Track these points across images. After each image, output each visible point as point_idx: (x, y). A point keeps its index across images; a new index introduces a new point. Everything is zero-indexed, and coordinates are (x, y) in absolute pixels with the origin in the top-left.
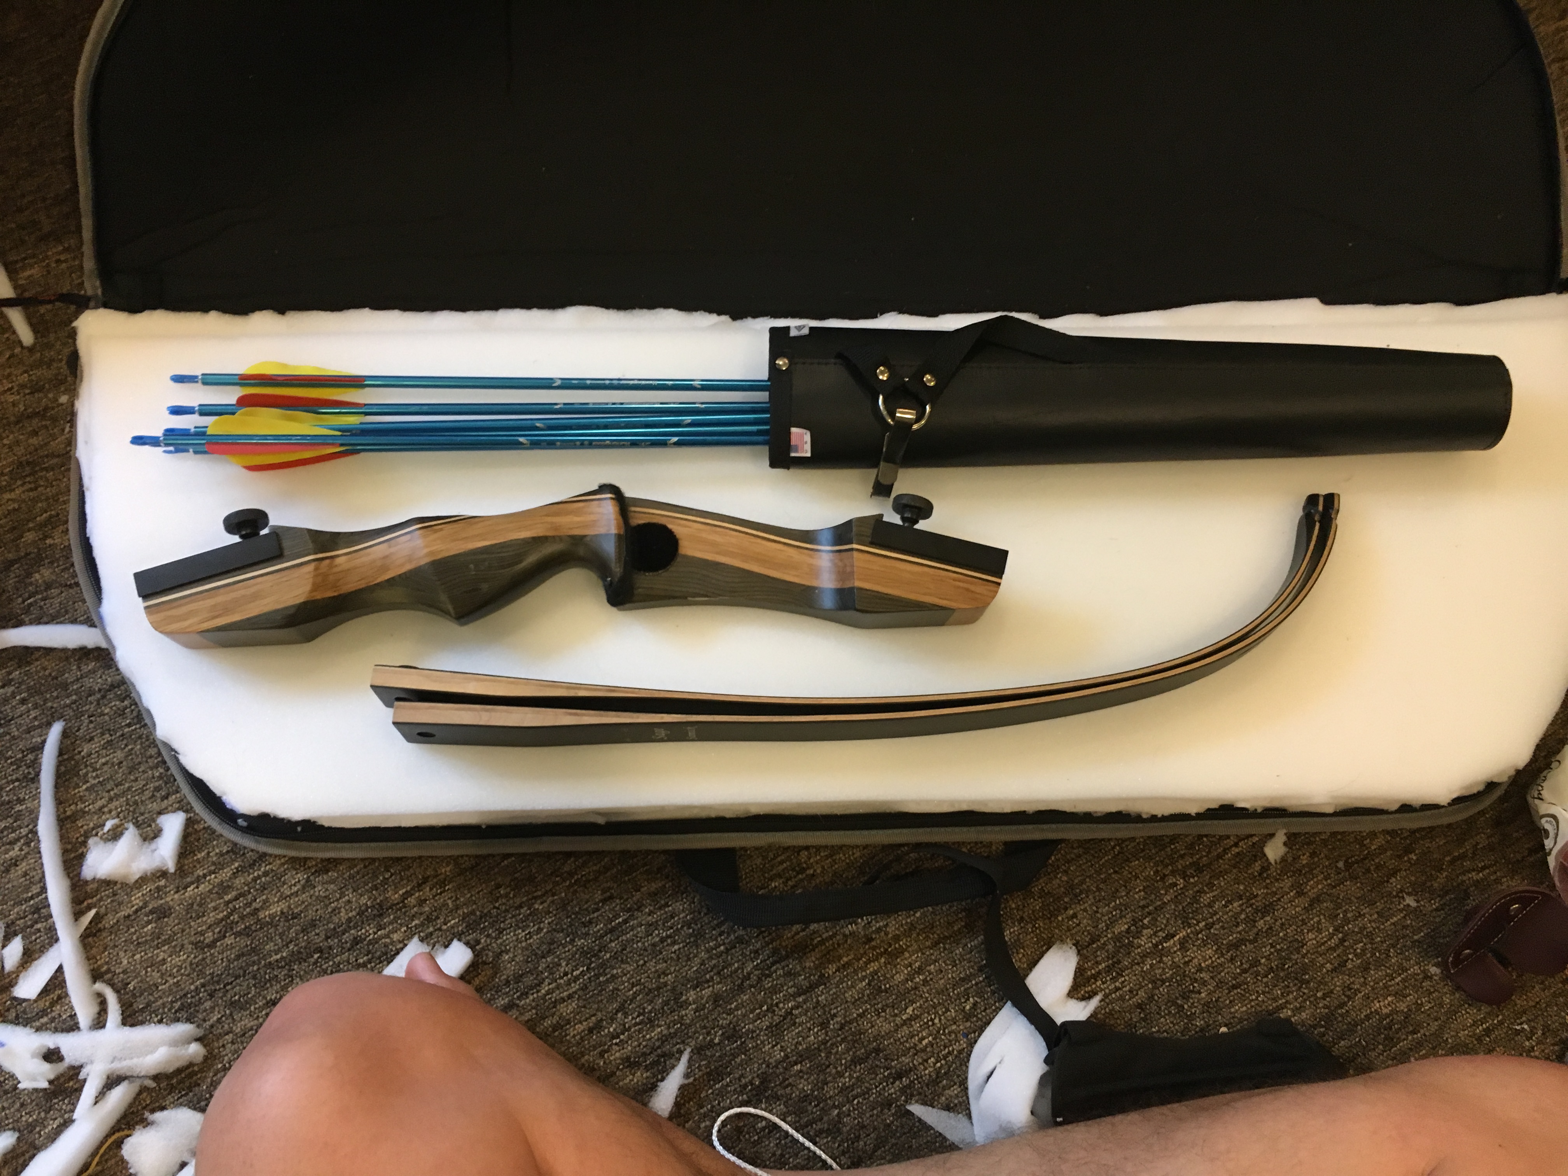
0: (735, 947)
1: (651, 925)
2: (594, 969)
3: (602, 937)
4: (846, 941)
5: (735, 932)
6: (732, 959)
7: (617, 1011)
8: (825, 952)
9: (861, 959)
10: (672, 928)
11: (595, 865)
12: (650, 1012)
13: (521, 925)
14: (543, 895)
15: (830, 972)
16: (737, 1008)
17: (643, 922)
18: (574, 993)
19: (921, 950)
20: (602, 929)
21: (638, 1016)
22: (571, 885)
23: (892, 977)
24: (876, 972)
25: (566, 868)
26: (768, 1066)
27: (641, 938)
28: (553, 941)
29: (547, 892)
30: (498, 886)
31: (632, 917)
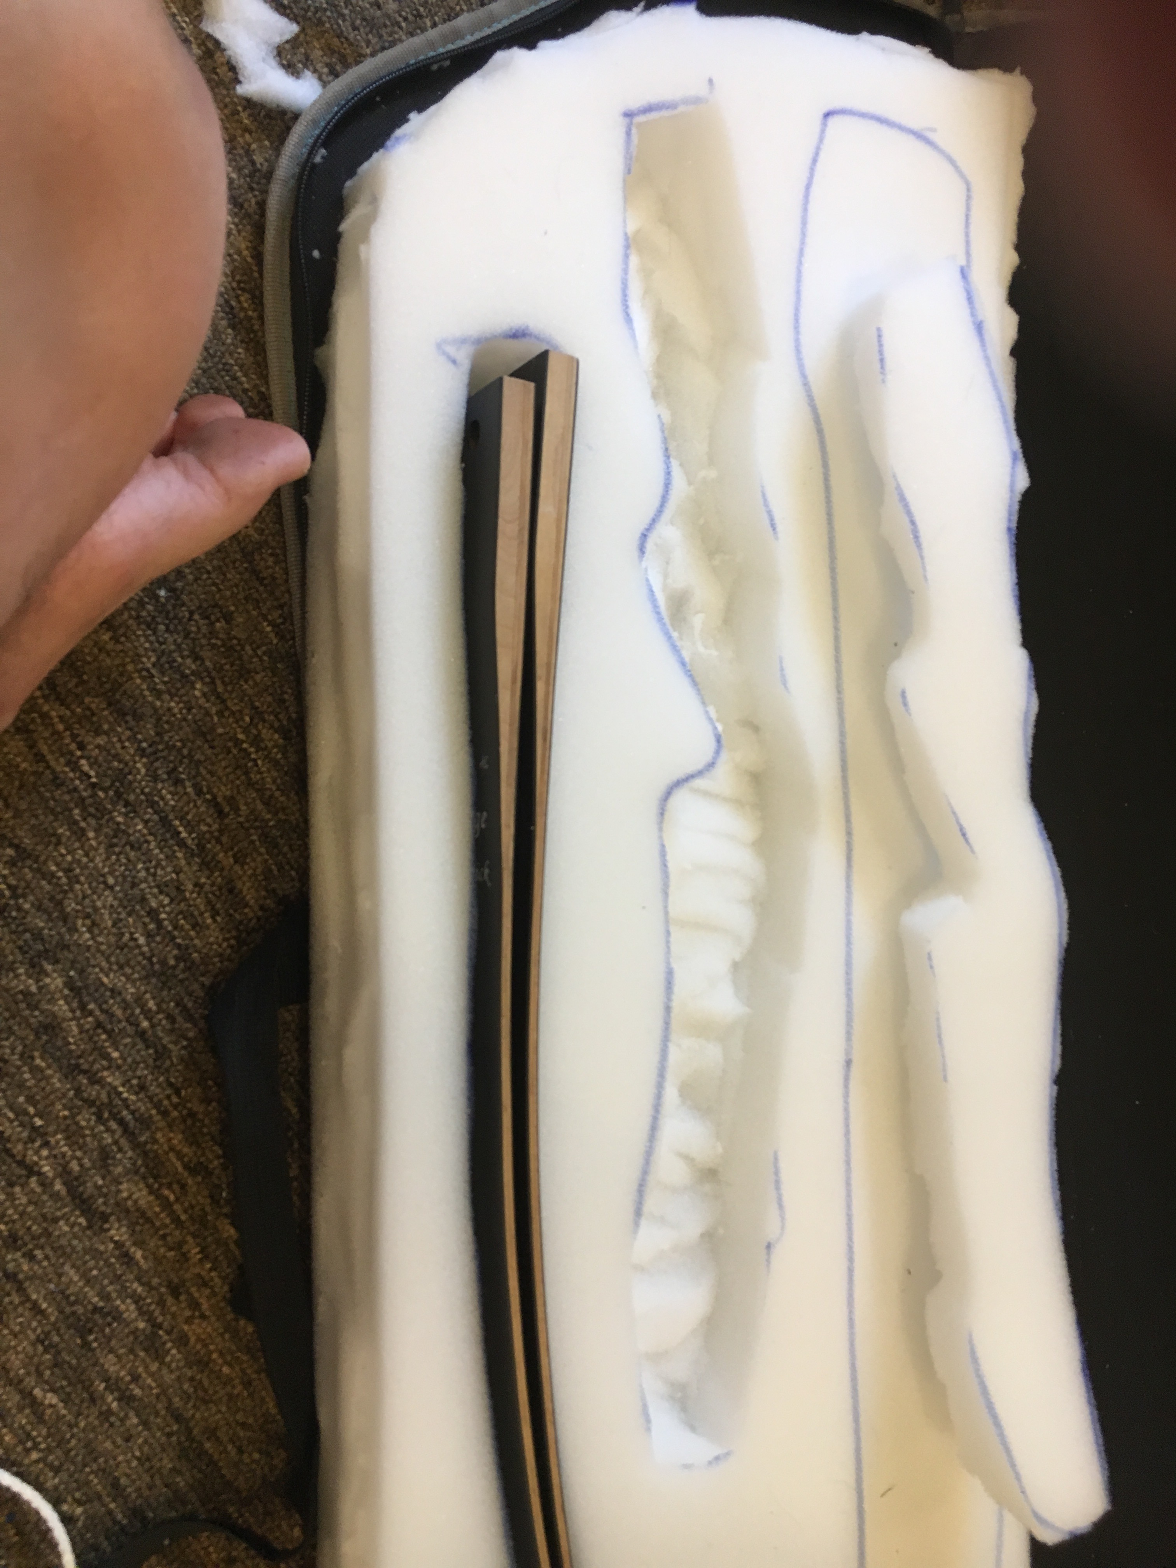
0: (148, 1047)
1: (178, 888)
2: (94, 795)
3: (152, 804)
4: (171, 1249)
5: (175, 1043)
6: (126, 1045)
7: (17, 847)
8: (149, 1214)
9: (142, 1284)
10: (175, 928)
11: (274, 782)
12: (19, 909)
13: (164, 659)
14: (218, 696)
15: (113, 1232)
16: (34, 1069)
17: (182, 876)
18: (47, 762)
19: (164, 1392)
20: (166, 804)
22: (237, 742)
23: (111, 1351)
24: (117, 1316)
25: (266, 733)
27: (154, 875)
28: (138, 717)
29: (223, 701)
30: (228, 618)
31: (190, 855)
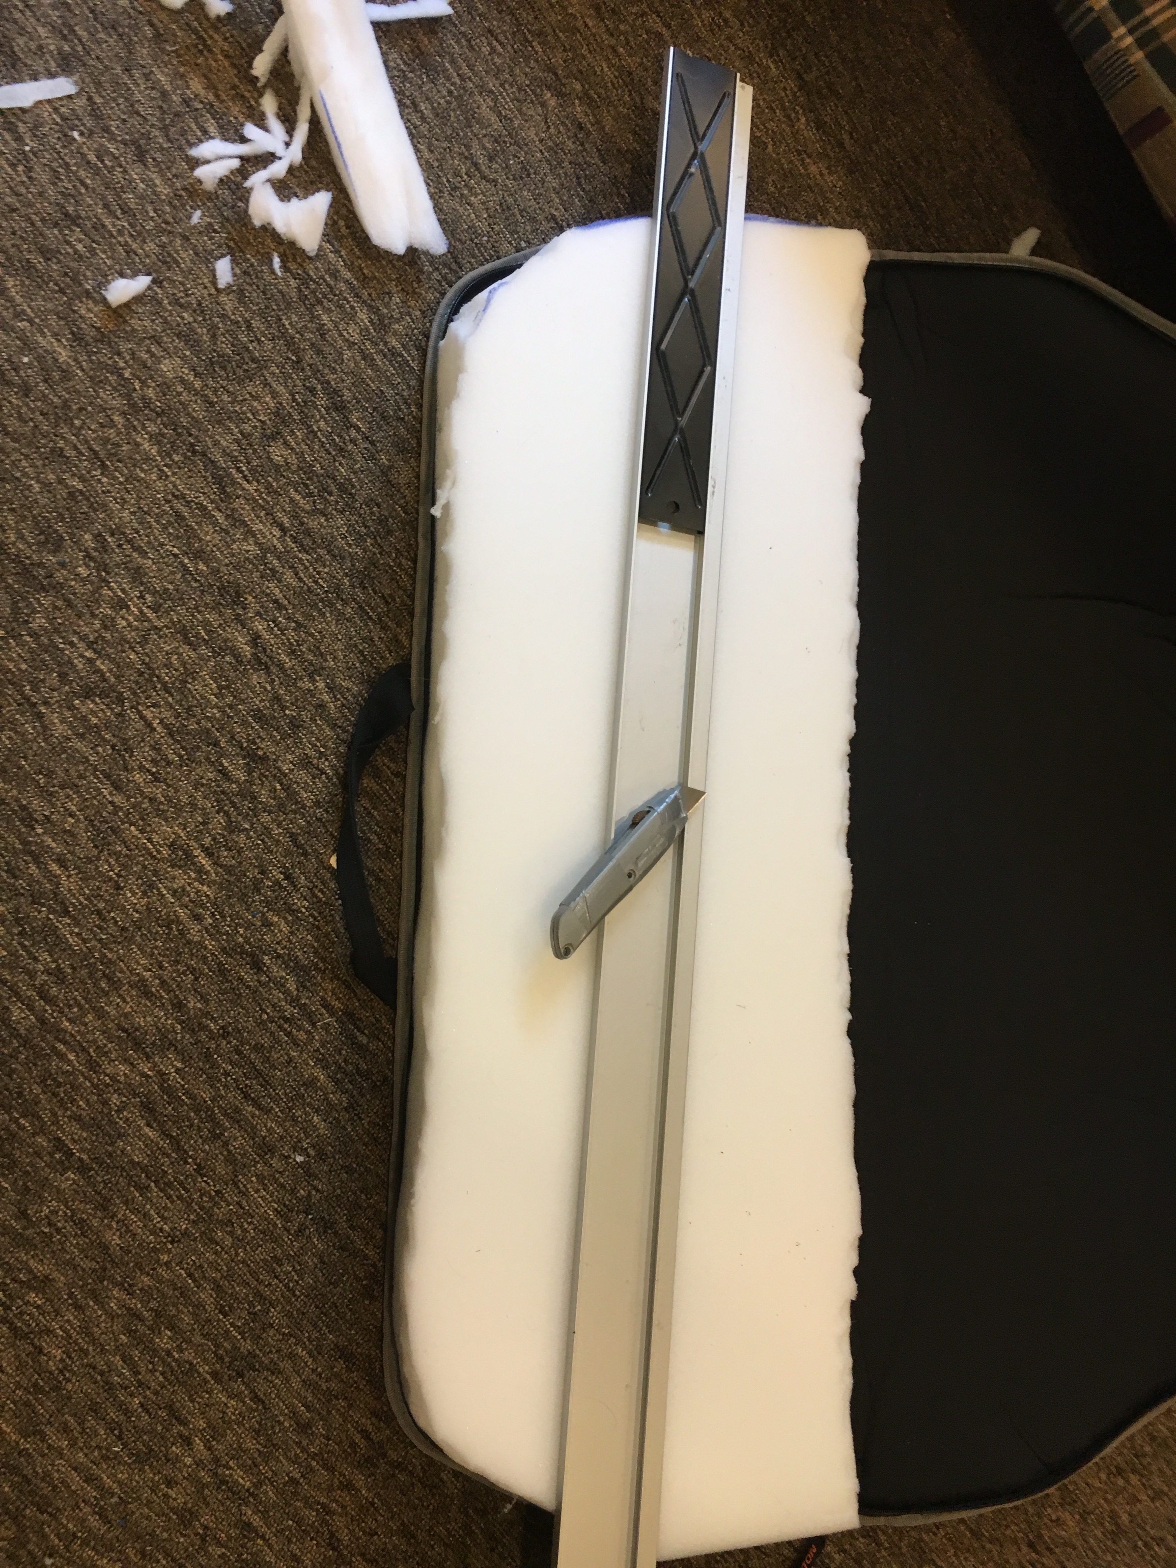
1: (371, 640)
2: (327, 596)
3: (354, 600)
7: (296, 622)
10: (373, 659)
12: (301, 651)
13: (351, 529)
14: (379, 545)
15: (363, 802)
16: (317, 725)
17: (372, 634)
18: (304, 582)
20: (361, 599)
21: (296, 641)
22: (391, 567)
23: (369, 857)
24: (369, 841)
25: (404, 561)
26: (275, 761)
27: (359, 634)
28: (343, 558)
29: (382, 547)
30: (378, 505)
31: (375, 623)
